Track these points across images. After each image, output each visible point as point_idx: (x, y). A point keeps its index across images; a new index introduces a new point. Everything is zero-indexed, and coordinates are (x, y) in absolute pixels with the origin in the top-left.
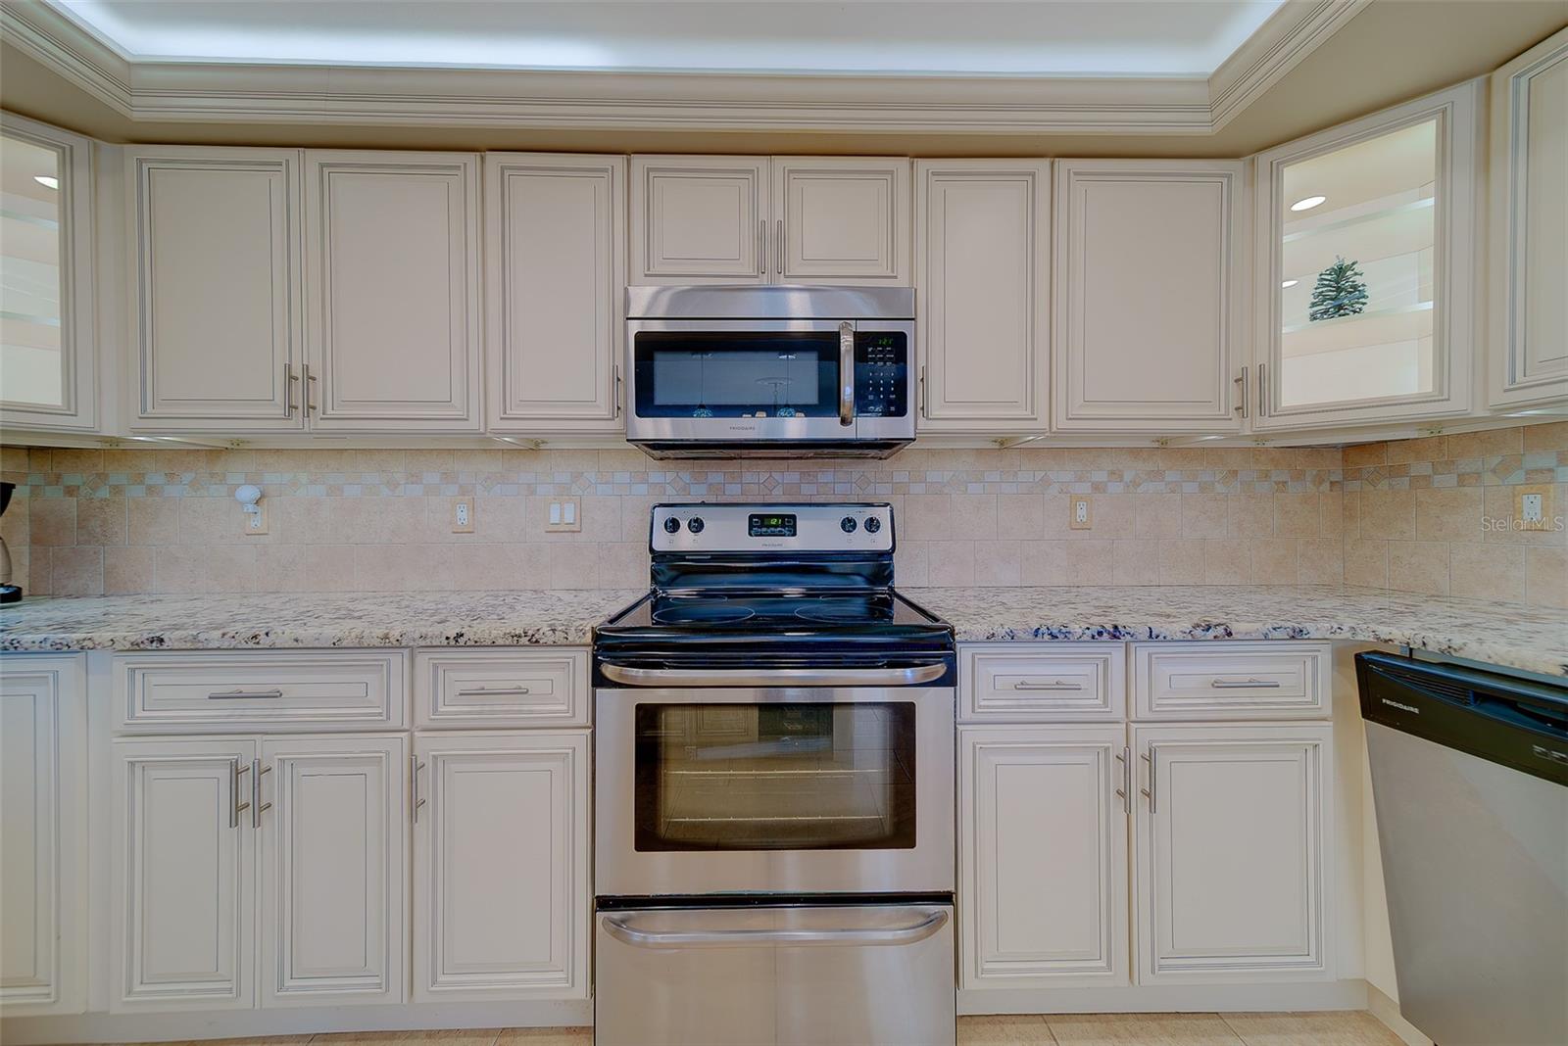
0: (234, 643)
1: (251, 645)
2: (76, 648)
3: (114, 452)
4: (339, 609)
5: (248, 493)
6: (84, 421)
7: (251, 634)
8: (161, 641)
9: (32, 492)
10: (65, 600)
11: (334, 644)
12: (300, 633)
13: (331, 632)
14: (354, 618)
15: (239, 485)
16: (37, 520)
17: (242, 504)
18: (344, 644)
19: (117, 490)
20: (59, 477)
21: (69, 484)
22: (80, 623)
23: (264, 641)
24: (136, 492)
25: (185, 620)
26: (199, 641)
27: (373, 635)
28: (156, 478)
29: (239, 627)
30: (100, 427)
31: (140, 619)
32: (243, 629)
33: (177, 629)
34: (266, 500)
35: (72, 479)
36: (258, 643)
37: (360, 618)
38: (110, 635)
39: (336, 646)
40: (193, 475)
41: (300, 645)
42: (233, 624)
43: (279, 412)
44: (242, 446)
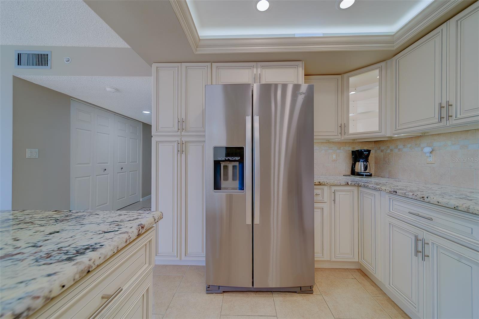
0: (416, 198)
1: (422, 200)
2: (378, 190)
3: (391, 140)
4: (461, 195)
5: (428, 149)
6: (383, 134)
7: (422, 196)
8: (396, 192)
9: (375, 151)
10: (380, 178)
11: (455, 207)
12: (440, 200)
13: (453, 202)
14: (468, 200)
15: (424, 147)
16: (376, 158)
17: (426, 153)
18: (460, 209)
19: (391, 150)
20: (380, 148)
21: (381, 149)
22: (380, 184)
23: (426, 200)
24: (396, 151)
25: (404, 188)
26: (406, 195)
27: (475, 209)
28: (400, 146)
29: (419, 193)
30: (386, 134)
31: (394, 185)
32: (420, 194)
33: (401, 190)
34: (434, 152)
35: (382, 148)
36: (424, 200)
37: (471, 200)
38: (385, 188)
39: (455, 208)
40: (411, 145)
41: (440, 204)
42: (417, 192)
43: (437, 121)
44: (426, 134)
